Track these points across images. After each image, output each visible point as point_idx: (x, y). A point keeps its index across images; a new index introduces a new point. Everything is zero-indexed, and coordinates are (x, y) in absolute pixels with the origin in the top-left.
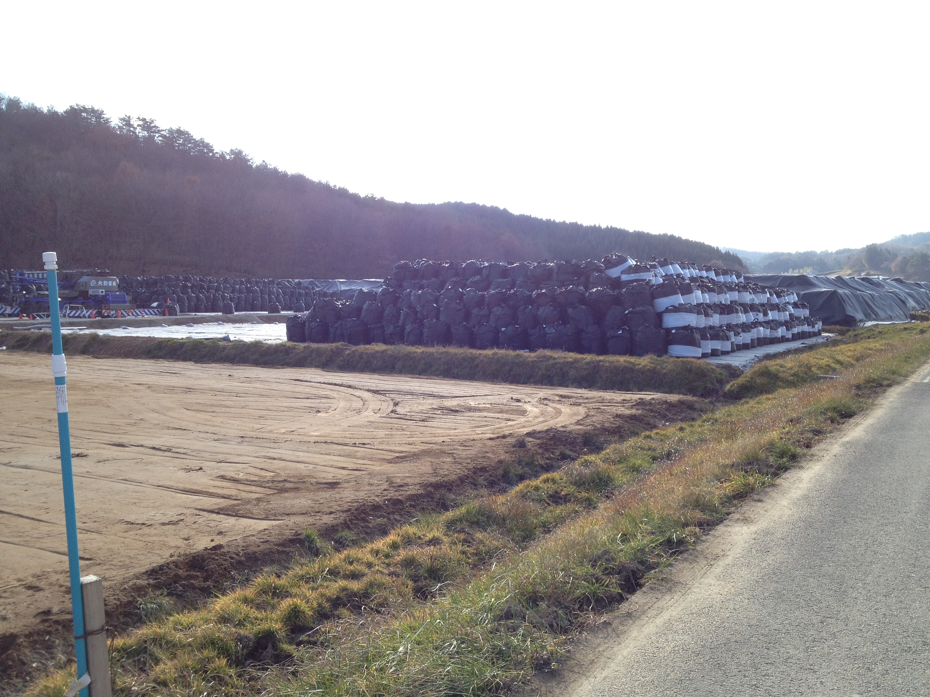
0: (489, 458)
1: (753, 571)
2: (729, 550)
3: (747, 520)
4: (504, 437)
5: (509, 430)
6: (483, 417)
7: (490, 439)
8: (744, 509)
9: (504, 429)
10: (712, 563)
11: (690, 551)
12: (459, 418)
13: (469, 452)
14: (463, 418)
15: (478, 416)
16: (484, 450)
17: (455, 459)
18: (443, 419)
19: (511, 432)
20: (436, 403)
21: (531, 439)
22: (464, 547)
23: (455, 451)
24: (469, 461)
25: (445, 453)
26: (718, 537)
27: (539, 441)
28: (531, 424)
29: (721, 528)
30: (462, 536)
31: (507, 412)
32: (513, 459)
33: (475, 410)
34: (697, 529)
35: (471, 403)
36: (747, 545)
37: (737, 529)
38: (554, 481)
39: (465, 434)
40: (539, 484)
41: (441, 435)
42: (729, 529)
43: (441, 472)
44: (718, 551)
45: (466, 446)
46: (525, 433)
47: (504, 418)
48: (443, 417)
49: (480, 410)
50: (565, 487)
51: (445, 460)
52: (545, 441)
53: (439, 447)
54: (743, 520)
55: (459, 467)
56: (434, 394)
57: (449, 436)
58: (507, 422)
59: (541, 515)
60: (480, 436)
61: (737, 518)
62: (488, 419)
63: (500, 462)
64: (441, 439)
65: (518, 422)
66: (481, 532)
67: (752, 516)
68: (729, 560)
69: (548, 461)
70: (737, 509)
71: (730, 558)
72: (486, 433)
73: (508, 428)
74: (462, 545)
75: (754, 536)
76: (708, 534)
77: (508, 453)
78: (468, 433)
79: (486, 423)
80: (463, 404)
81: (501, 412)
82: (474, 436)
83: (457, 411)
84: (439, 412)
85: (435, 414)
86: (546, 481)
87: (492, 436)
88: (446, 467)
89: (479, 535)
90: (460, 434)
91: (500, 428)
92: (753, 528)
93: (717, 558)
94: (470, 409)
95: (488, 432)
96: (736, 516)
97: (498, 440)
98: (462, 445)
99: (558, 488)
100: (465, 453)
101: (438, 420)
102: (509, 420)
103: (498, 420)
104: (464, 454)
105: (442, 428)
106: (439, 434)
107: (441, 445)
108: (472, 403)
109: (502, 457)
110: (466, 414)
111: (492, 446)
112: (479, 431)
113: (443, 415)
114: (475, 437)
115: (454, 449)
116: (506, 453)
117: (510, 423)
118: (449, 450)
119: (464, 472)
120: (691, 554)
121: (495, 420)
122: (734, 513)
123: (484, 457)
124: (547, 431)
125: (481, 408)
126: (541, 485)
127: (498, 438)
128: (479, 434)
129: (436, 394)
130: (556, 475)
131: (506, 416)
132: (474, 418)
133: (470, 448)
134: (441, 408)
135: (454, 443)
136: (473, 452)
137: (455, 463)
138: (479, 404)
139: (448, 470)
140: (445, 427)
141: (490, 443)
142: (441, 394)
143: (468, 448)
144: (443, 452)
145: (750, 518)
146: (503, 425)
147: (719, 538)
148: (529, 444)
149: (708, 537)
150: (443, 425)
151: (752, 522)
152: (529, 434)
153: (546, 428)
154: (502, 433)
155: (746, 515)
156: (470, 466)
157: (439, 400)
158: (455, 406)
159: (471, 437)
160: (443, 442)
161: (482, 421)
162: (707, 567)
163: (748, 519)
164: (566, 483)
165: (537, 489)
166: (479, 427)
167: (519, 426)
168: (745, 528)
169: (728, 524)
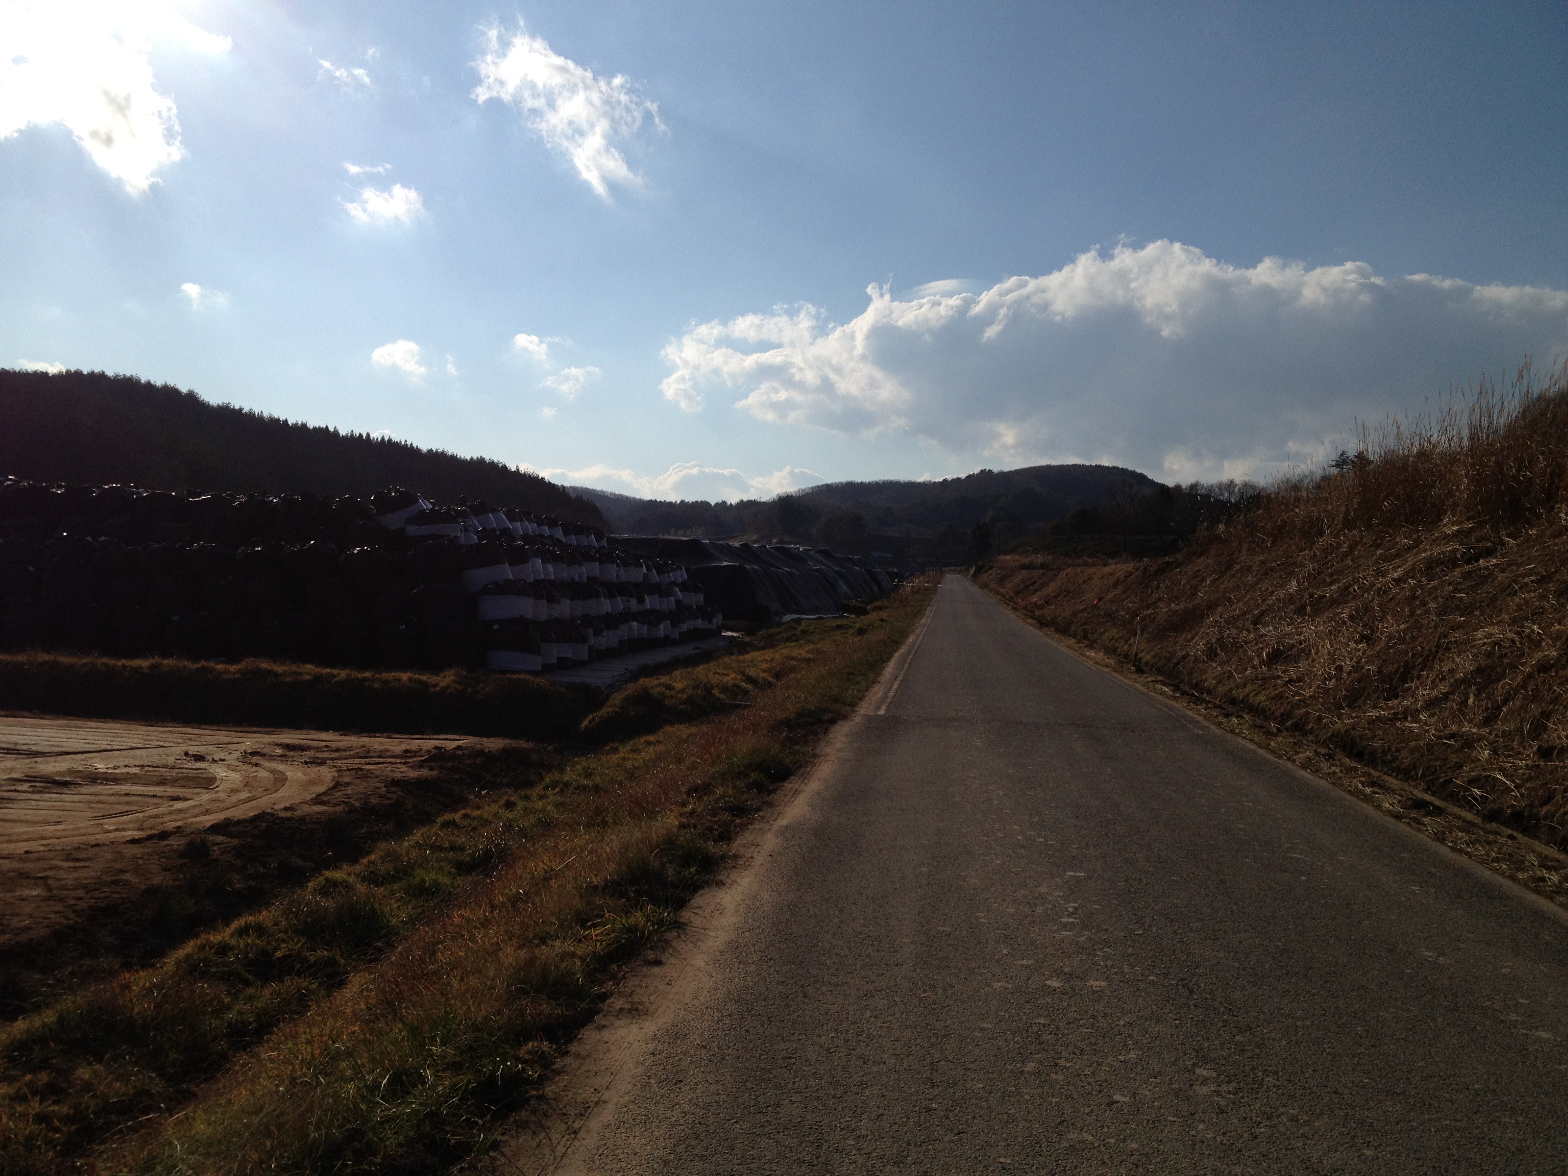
0: (127, 883)
1: (656, 1134)
2: (607, 1088)
3: (637, 1010)
4: (164, 835)
5: (175, 821)
6: (120, 795)
7: (133, 841)
8: (631, 983)
9: (166, 819)
10: (576, 1125)
11: (532, 1102)
12: (68, 798)
13: (82, 874)
14: (77, 798)
15: (111, 792)
16: (118, 866)
17: (49, 889)
18: (33, 803)
19: (179, 824)
20: (20, 766)
21: (220, 838)
22: (45, 1104)
23: (50, 873)
24: (81, 893)
25: (28, 878)
26: (584, 1058)
27: (235, 842)
28: (222, 805)
29: (589, 1035)
30: (44, 1077)
31: (174, 782)
32: (178, 883)
33: (107, 779)
34: (545, 1046)
35: (99, 766)
36: (640, 1070)
37: (621, 1032)
38: (260, 930)
39: (78, 832)
40: (227, 939)
41: (24, 837)
42: (606, 1034)
43: (15, 922)
44: (586, 1094)
45: (78, 860)
46: (209, 825)
47: (167, 794)
48: (35, 796)
49: (116, 780)
50: (283, 941)
51: (26, 893)
52: (249, 840)
53: (15, 865)
54: (630, 1011)
55: (56, 909)
56: (18, 747)
57: (42, 838)
58: (171, 803)
59: (229, 1008)
60: (111, 835)
61: (618, 1007)
62: (133, 798)
63: (151, 891)
64: (24, 847)
65: (196, 803)
66: (90, 1064)
67: (644, 1000)
68: (607, 1115)
69: (252, 883)
70: (618, 984)
71: (610, 1107)
72: (124, 830)
73: (173, 817)
74: (41, 1102)
75: (651, 1047)
76: (567, 1053)
77: (169, 870)
78: (85, 831)
79: (126, 808)
80: (80, 768)
81: (162, 782)
82: (99, 836)
83: (66, 784)
84: (25, 786)
85: (15, 791)
86: (242, 932)
87: (137, 834)
88: (27, 908)
89: (84, 1073)
90: (70, 833)
91: (157, 816)
92: (650, 1027)
93: (585, 1111)
94: (95, 778)
95: (131, 826)
96: (618, 1003)
97: (149, 843)
98: (68, 857)
99: (269, 943)
100: (75, 875)
101: (22, 805)
102: (177, 799)
103: (154, 800)
104: (70, 878)
105: (27, 822)
106: (19, 834)
107: (21, 859)
108: (101, 765)
109: (156, 881)
110: (84, 790)
111: (135, 857)
112: (109, 824)
113: (33, 792)
114: (101, 838)
115: (50, 869)
116: (164, 869)
117: (179, 805)
118: (39, 872)
119: (67, 919)
120: (534, 1112)
121: (147, 799)
122: (611, 994)
123: (115, 882)
124: (255, 818)
125: (119, 776)
126: (233, 942)
127: (150, 838)
128: (110, 831)
129: (24, 747)
130: (265, 917)
131: (170, 791)
132: (102, 798)
133: (87, 864)
134: (30, 779)
135: (51, 855)
136: (91, 872)
137: (49, 898)
138: (115, 768)
139: (31, 916)
140: (36, 819)
141: (135, 850)
142: (34, 748)
143: (82, 864)
144: (23, 876)
145: (641, 1003)
146: (161, 810)
147: (588, 1060)
148: (216, 848)
149: (568, 1060)
150: (30, 815)
151: (646, 1013)
152: (216, 828)
153: (252, 814)
154: (161, 828)
155: (636, 999)
156: (82, 905)
157: (28, 761)
158: (62, 774)
159: (92, 839)
160: (27, 852)
161: (119, 803)
162: (567, 1137)
163: (640, 1007)
164: (286, 932)
165: (223, 949)
166: (111, 816)
167: (197, 811)
168: (634, 1028)
169: (603, 1023)
